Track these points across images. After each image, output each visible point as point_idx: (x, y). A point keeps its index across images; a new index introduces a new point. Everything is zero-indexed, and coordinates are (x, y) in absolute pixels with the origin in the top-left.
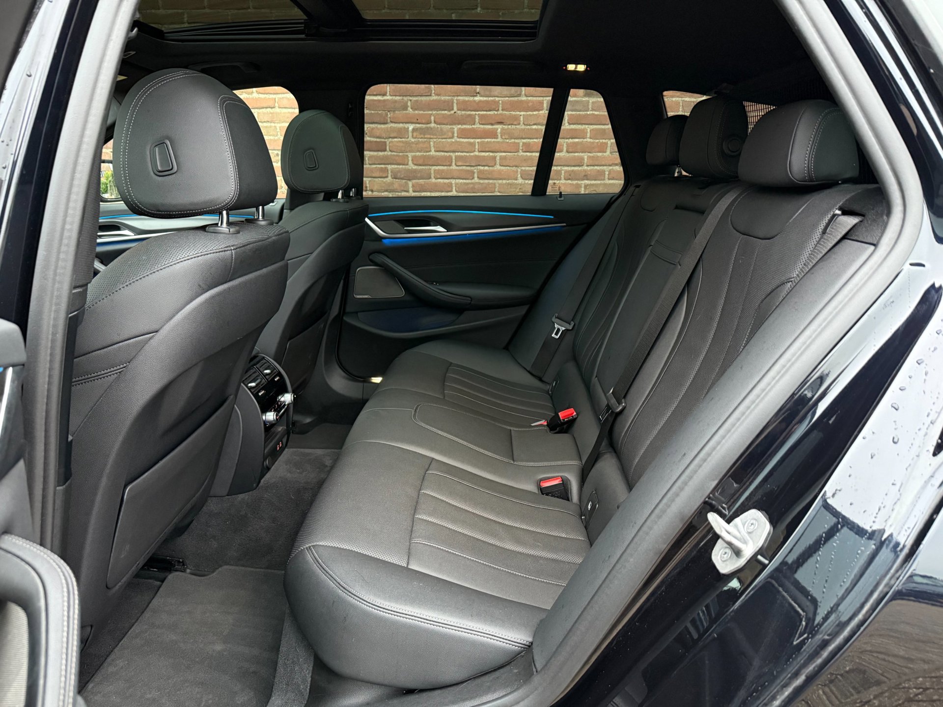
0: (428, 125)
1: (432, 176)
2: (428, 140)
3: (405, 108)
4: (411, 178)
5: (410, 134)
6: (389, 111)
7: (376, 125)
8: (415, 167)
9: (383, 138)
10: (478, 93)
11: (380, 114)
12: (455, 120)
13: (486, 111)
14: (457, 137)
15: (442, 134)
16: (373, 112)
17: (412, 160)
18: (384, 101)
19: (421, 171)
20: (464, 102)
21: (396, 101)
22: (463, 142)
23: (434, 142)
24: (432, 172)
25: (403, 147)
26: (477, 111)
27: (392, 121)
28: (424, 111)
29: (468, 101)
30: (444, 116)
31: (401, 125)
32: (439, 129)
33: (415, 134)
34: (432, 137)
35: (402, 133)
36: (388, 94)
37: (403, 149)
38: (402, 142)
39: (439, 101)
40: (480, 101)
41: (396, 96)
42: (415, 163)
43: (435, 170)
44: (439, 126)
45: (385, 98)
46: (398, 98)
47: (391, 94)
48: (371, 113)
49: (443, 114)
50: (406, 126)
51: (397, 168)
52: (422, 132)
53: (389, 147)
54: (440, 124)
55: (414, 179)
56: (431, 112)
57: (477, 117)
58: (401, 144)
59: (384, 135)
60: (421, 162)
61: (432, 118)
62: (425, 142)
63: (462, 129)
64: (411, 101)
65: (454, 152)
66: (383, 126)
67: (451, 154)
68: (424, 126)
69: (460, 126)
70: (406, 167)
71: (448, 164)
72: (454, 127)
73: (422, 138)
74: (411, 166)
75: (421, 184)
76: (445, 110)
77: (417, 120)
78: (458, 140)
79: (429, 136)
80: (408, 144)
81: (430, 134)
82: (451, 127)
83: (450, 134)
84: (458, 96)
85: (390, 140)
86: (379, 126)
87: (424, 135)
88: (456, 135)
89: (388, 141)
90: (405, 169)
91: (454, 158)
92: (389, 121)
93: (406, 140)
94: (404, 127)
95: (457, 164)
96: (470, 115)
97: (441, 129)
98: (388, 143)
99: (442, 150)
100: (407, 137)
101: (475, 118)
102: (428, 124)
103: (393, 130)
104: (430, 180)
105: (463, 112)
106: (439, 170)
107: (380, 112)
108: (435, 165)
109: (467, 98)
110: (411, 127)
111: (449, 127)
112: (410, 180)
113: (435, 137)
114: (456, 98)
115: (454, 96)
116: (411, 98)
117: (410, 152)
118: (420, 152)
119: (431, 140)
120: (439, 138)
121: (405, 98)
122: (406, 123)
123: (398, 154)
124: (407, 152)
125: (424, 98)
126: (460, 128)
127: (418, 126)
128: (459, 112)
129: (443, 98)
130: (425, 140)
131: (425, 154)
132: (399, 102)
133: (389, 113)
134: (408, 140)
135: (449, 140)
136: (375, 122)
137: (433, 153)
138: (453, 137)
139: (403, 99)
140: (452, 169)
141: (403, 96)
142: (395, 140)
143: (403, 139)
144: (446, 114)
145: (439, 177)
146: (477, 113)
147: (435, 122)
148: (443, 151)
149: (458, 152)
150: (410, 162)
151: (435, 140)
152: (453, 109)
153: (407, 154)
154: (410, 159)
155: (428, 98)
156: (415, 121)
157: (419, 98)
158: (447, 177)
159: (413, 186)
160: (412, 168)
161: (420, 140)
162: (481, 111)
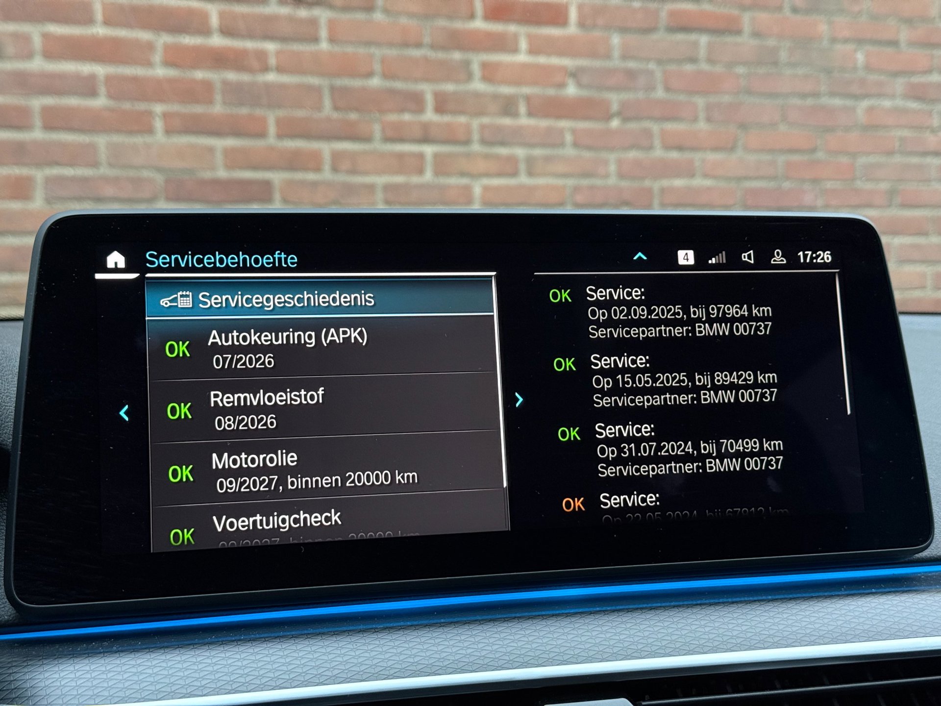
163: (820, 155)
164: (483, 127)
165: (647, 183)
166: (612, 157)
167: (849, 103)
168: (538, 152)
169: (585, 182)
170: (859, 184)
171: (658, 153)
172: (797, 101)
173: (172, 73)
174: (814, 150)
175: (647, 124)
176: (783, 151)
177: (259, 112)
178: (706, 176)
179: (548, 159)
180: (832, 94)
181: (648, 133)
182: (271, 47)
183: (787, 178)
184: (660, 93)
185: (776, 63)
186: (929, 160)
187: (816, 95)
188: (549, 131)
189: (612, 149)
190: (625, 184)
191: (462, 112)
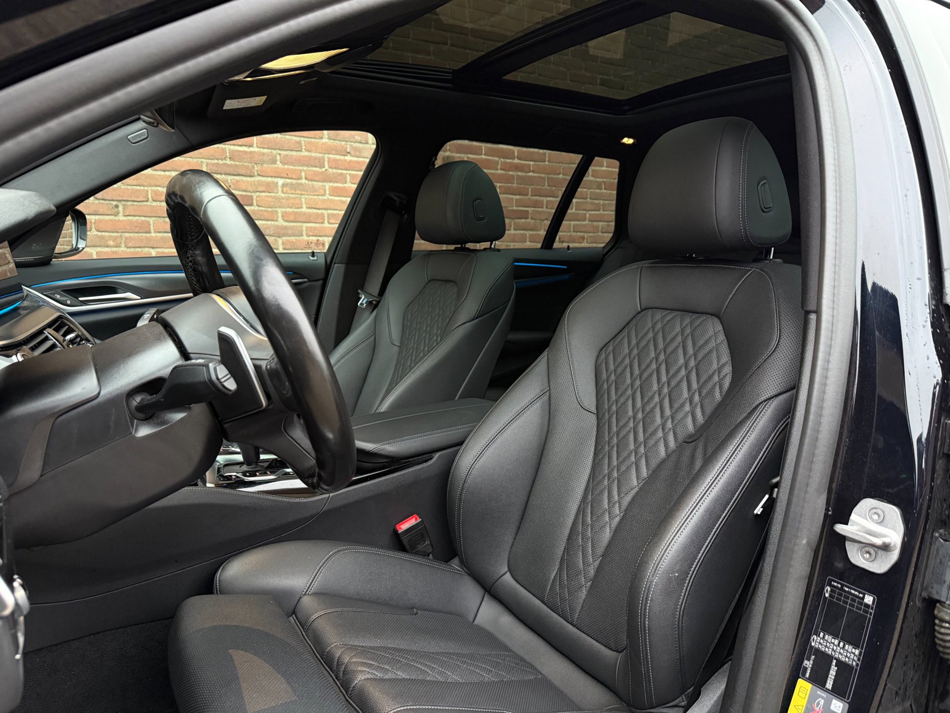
0: (299, 181)
1: (304, 234)
2: (299, 196)
3: (274, 162)
4: (281, 235)
5: (280, 189)
6: (256, 164)
7: (241, 178)
8: (285, 224)
9: (250, 192)
10: (349, 153)
11: (245, 166)
12: (326, 179)
13: (357, 171)
14: (329, 195)
15: (314, 191)
16: (238, 163)
17: (282, 216)
18: (251, 152)
19: (292, 228)
20: (335, 160)
21: (264, 154)
22: (334, 200)
23: (306, 199)
24: (304, 229)
25: (272, 202)
26: (349, 170)
27: (260, 174)
28: (294, 166)
29: (339, 160)
30: (315, 173)
31: (270, 179)
32: (311, 185)
33: (285, 190)
34: (303, 193)
35: (269, 188)
36: (255, 145)
37: (273, 204)
38: (271, 197)
39: (310, 157)
40: (351, 161)
41: (264, 148)
42: (286, 219)
43: (307, 228)
44: (310, 182)
45: (251, 149)
46: (266, 151)
47: (259, 146)
48: (236, 165)
49: (314, 171)
50: (275, 180)
51: (265, 224)
52: (293, 187)
53: (257, 201)
54: (312, 180)
55: (285, 236)
56: (301, 168)
57: (348, 176)
58: (270, 199)
59: (250, 189)
60: (292, 218)
61: (303, 174)
62: (296, 198)
63: (334, 187)
64: (280, 154)
65: (326, 209)
66: (249, 179)
67: (323, 211)
68: (294, 181)
69: (331, 184)
70: (276, 223)
71: (321, 221)
72: (326, 184)
73: (293, 194)
74: (281, 222)
75: (292, 242)
76: (317, 167)
77: (287, 174)
78: (330, 197)
79: (300, 192)
80: (279, 199)
81: (302, 191)
82: (323, 184)
83: (322, 192)
84: (329, 154)
85: (258, 194)
86: (245, 179)
87: (295, 191)
88: (327, 192)
89: (255, 195)
90: (274, 226)
91: (326, 215)
92: (256, 174)
93: (275, 195)
94: (273, 182)
95: (330, 222)
96: (341, 174)
97: (313, 186)
98: (255, 197)
99: (314, 206)
100: (276, 191)
101: (346, 177)
102: (298, 179)
103: (260, 183)
104: (302, 238)
105: (335, 171)
106: (311, 227)
107: (245, 164)
108: (307, 222)
109: (338, 157)
110: (280, 182)
111: (321, 184)
112: (279, 237)
113: (306, 193)
114: (327, 156)
115: (325, 153)
116: (280, 152)
117: (280, 207)
118: (290, 208)
119: (302, 196)
120: (311, 195)
121: (274, 152)
122: (275, 177)
123: (266, 209)
124: (276, 207)
125: (294, 153)
126: (332, 186)
127: (288, 181)
128: (330, 170)
129: (314, 155)
130: (297, 196)
131: (296, 210)
132: (268, 155)
133: (256, 166)
134: (278, 195)
135: (321, 197)
136: (241, 174)
137: (304, 210)
138: (324, 195)
139: (271, 152)
140: (325, 227)
141: (272, 149)
142: (263, 194)
143: (272, 194)
144: (317, 171)
145: (311, 234)
146: (348, 172)
147: (306, 178)
148: (315, 208)
149: (330, 209)
150: (280, 219)
151: (306, 196)
152: (324, 167)
153: (276, 209)
154: (280, 215)
155: (298, 153)
156: (286, 176)
157: (289, 153)
158: (321, 235)
159: (283, 243)
160: (282, 225)
161: (291, 196)
162: (352, 170)
164: (591, 192)
173: (503, 172)
177: (526, 186)
182: (532, 163)
191: (585, 188)
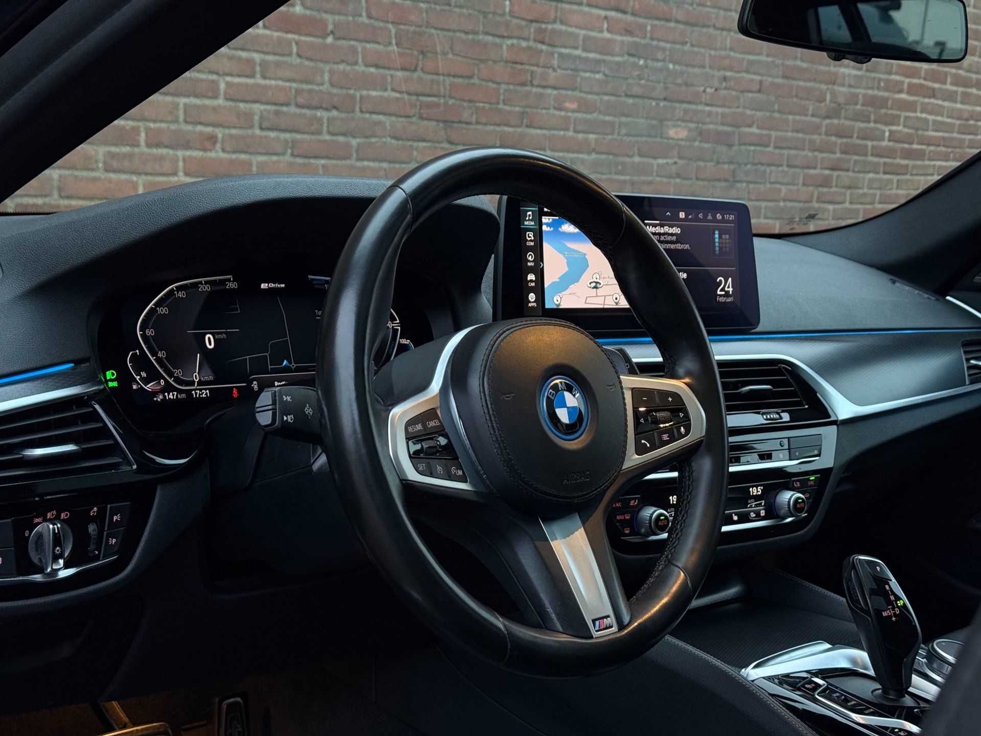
163: (475, 80)
165: (352, 92)
166: (327, 67)
167: (498, 40)
168: (270, 58)
169: (305, 87)
170: (501, 106)
171: (361, 68)
172: (463, 36)
174: (470, 77)
175: (353, 43)
176: (449, 75)
178: (393, 90)
179: (277, 64)
180: (487, 33)
181: (354, 50)
183: (451, 97)
184: (364, 19)
185: (449, 5)
186: (549, 91)
187: (475, 33)
188: (280, 40)
189: (327, 62)
190: (335, 91)
